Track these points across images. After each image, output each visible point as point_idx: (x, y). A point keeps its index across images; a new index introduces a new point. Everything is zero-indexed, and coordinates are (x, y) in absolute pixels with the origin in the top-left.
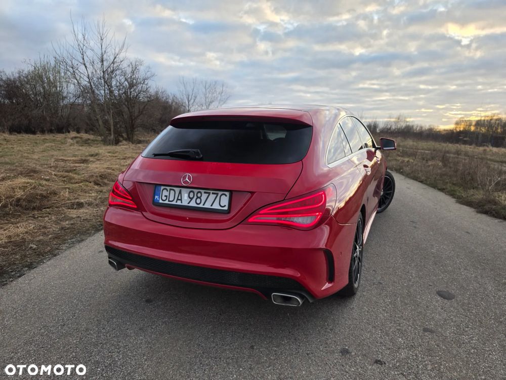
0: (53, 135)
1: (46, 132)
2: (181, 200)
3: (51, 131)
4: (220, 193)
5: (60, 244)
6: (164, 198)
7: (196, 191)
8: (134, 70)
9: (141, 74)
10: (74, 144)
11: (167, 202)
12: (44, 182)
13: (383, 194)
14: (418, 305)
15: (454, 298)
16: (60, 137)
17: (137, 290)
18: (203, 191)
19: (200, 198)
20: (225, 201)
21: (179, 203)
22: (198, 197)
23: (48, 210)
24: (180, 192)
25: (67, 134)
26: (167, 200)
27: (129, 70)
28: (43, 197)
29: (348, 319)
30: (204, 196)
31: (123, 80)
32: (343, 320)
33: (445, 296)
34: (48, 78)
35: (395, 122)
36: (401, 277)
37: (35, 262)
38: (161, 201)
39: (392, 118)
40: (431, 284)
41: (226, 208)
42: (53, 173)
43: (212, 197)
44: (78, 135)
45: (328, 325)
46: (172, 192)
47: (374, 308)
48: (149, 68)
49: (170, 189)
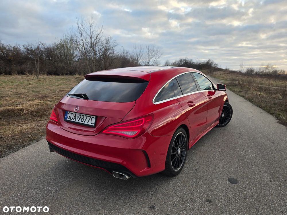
0: (68, 76)
1: (64, 75)
2: (75, 119)
3: (67, 74)
4: (92, 117)
5: (43, 136)
6: (69, 118)
7: (82, 115)
8: (108, 42)
9: (111, 44)
10: (75, 81)
11: (69, 120)
12: (48, 102)
13: (225, 116)
14: (212, 186)
15: (237, 183)
16: (70, 77)
17: (65, 163)
18: (84, 115)
19: (83, 118)
20: (93, 121)
21: (74, 120)
22: (82, 118)
23: (45, 117)
24: (75, 115)
25: (74, 76)
26: (70, 119)
27: (105, 42)
28: (45, 110)
29: (164, 189)
30: (85, 118)
31: (102, 48)
32: (162, 189)
33: (233, 181)
34: (67, 47)
35: (265, 68)
36: (211, 168)
37: (27, 144)
38: (67, 119)
39: (264, 65)
40: (228, 173)
41: (93, 125)
42: (55, 97)
43: (88, 118)
44: (79, 76)
45: (151, 191)
46: (72, 114)
47: (184, 184)
48: (115, 41)
49: (72, 113)
